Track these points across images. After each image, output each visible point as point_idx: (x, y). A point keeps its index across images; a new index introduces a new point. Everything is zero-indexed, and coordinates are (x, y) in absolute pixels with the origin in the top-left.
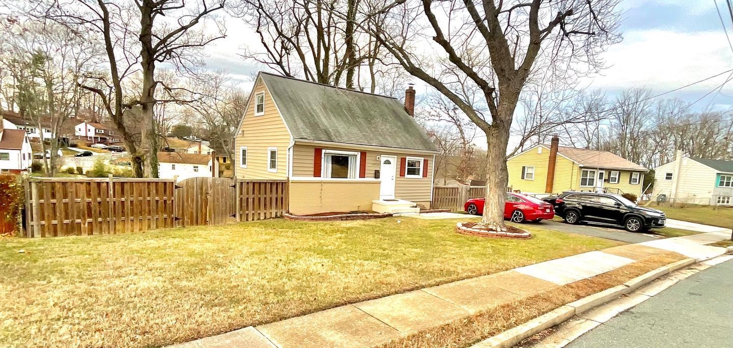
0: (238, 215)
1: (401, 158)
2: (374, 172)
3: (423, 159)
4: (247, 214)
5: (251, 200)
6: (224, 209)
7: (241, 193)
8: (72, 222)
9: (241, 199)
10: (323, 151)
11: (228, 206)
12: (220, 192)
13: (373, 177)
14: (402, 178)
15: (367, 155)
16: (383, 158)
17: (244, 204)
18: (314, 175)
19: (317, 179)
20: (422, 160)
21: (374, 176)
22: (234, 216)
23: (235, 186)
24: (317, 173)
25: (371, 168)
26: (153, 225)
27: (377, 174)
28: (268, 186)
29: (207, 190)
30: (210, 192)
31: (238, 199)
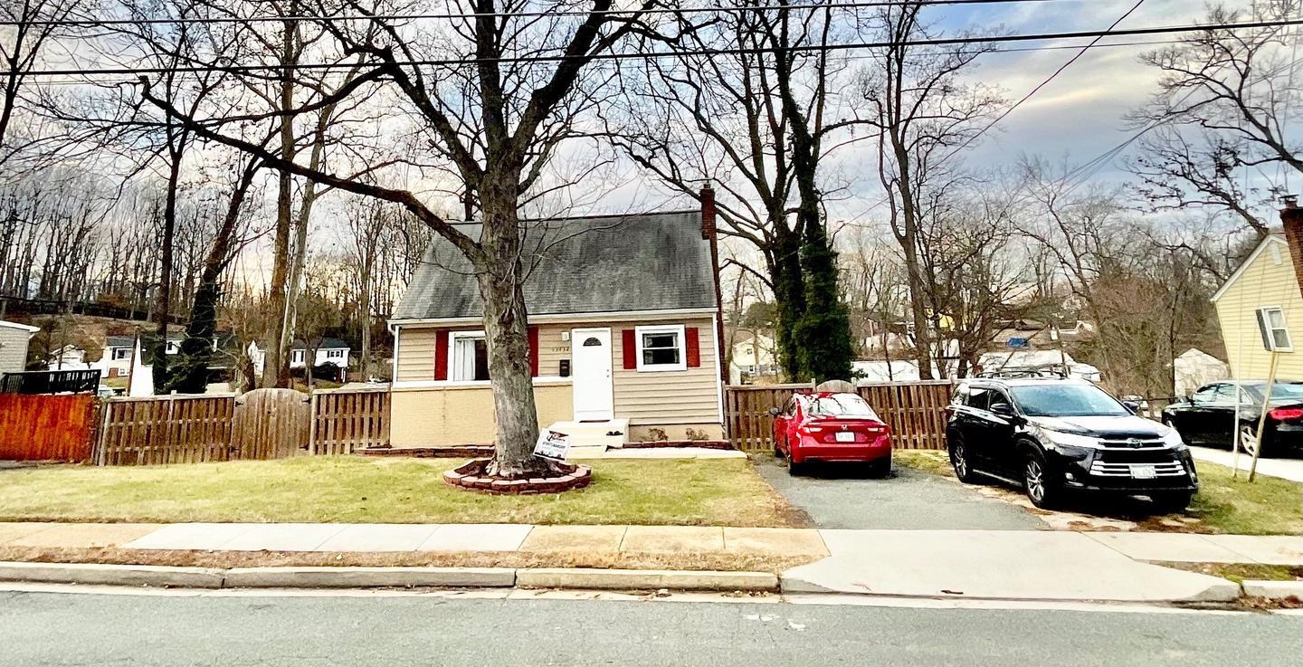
0: (312, 447)
1: (623, 331)
2: (558, 364)
3: (682, 328)
4: (326, 446)
5: (331, 423)
6: (292, 435)
7: (318, 412)
8: (132, 450)
9: (318, 420)
10: (451, 335)
11: (298, 433)
12: (288, 410)
13: (555, 374)
14: (630, 373)
15: (540, 332)
16: (580, 336)
17: (322, 429)
18: (435, 377)
19: (441, 383)
20: (680, 330)
21: (558, 371)
22: (307, 447)
23: (309, 401)
24: (441, 373)
25: (550, 358)
26: (207, 457)
27: (565, 369)
28: (358, 399)
29: (269, 407)
30: (273, 410)
31: (313, 422)
